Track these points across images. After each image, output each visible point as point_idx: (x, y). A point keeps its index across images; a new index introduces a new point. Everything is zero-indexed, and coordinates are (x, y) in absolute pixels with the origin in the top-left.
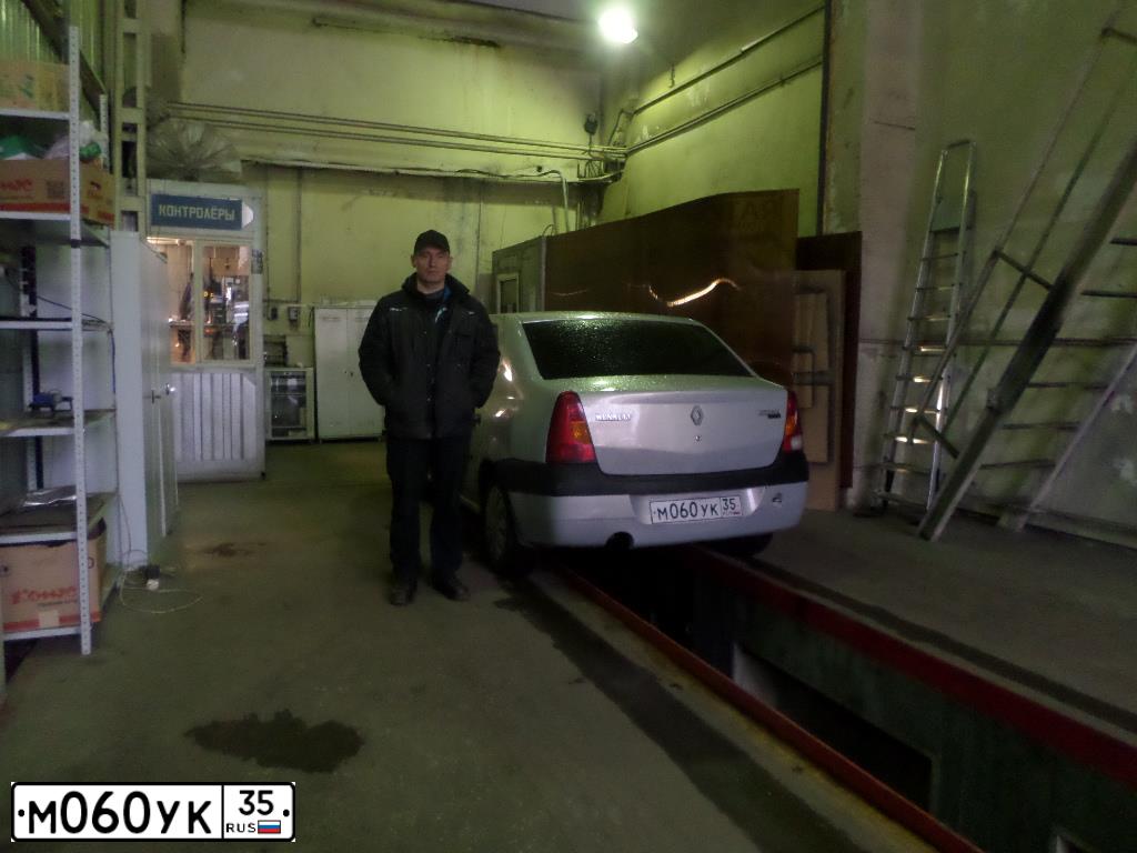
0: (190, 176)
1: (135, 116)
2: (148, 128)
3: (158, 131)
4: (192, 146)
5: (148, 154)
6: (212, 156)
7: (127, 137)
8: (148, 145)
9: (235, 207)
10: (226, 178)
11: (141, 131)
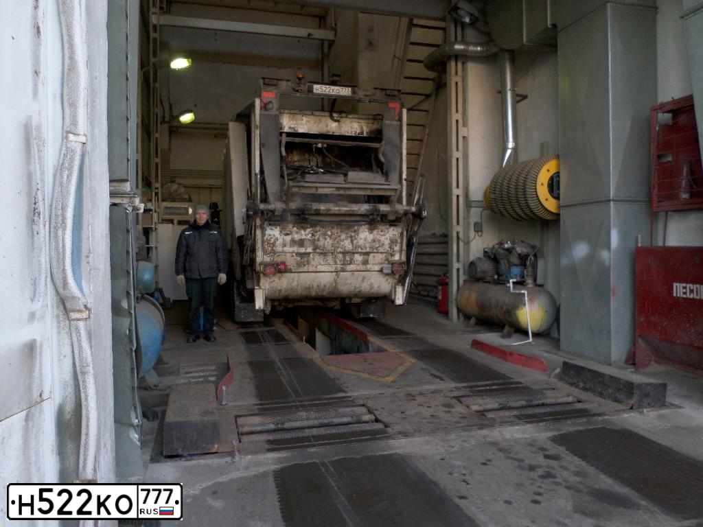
0: (174, 200)
1: (158, 185)
2: (162, 187)
3: (164, 187)
4: (174, 191)
5: (162, 195)
6: (180, 194)
7: (157, 191)
8: (162, 192)
9: (187, 209)
10: (183, 200)
11: (160, 188)
